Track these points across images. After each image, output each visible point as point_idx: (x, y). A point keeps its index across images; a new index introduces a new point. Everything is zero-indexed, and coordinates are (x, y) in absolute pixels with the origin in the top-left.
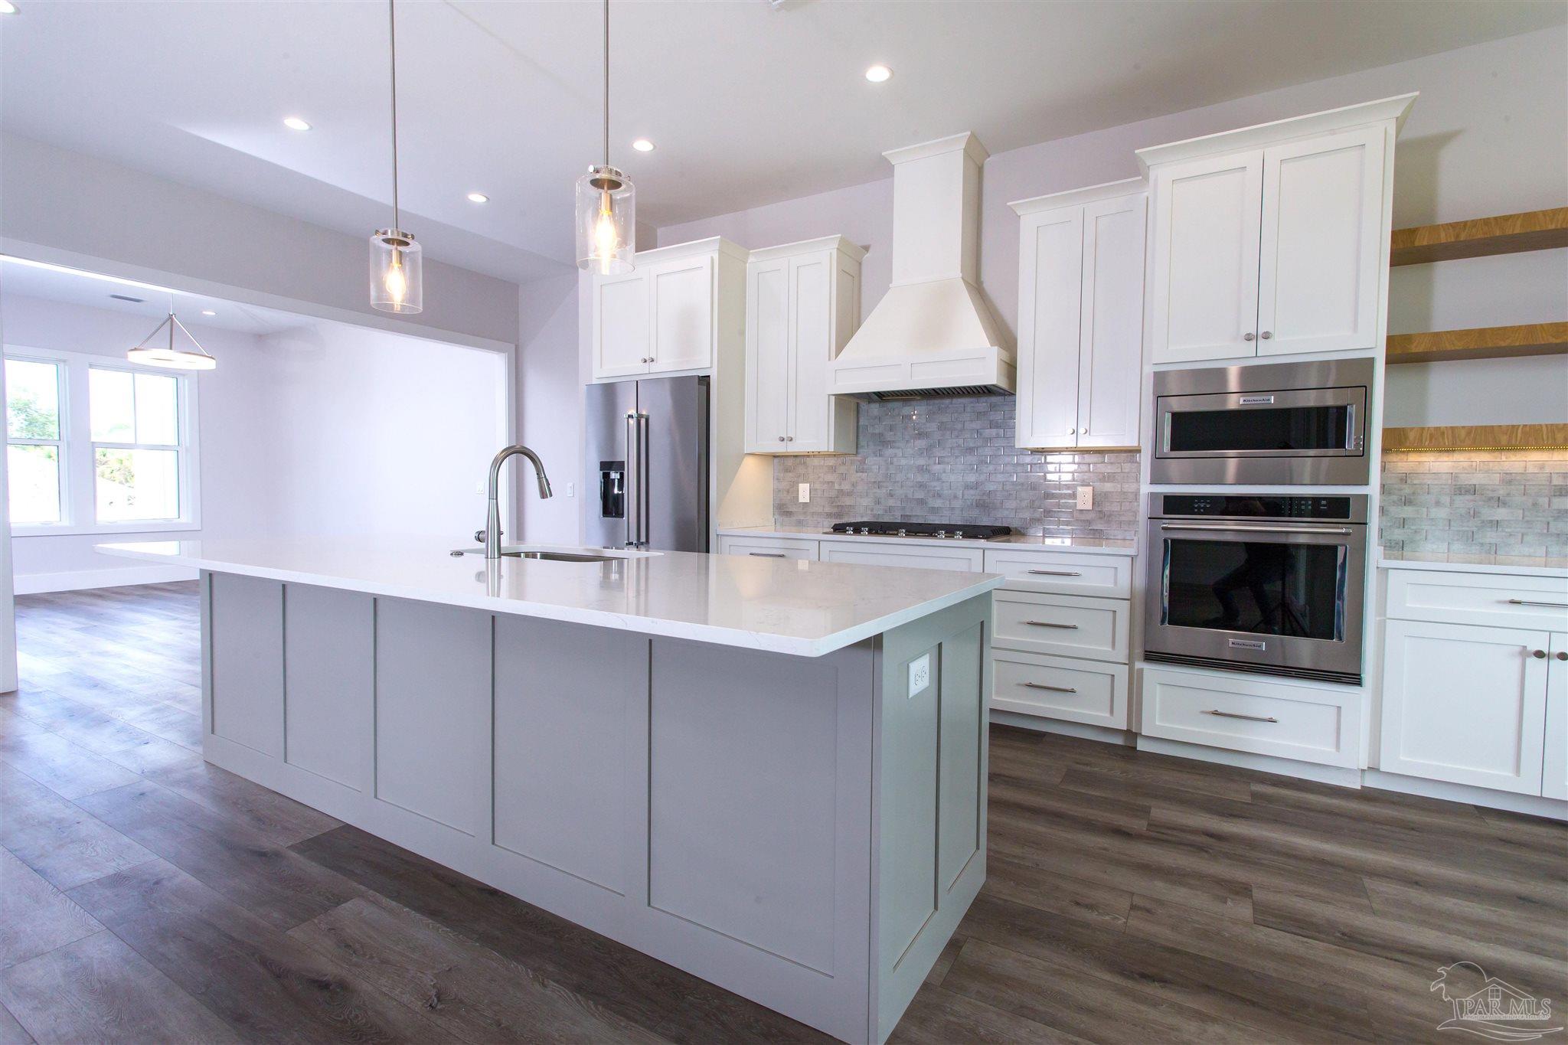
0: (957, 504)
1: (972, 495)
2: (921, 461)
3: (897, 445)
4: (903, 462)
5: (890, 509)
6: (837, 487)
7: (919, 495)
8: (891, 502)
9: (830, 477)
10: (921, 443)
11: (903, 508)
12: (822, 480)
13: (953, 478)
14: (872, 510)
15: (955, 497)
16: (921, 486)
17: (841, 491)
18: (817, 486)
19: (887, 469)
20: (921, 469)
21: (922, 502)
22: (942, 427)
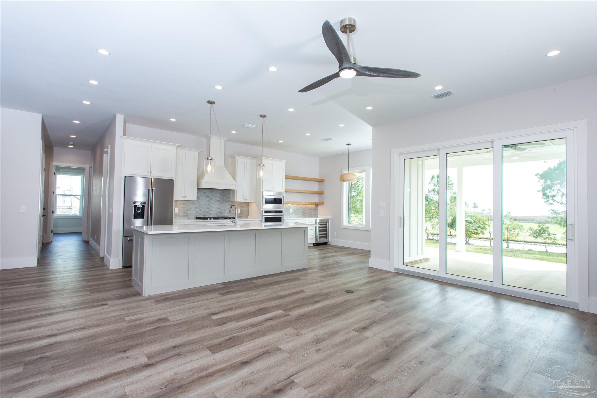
0: (215, 212)
1: (219, 210)
2: (208, 203)
3: (202, 199)
4: (204, 203)
5: (200, 214)
6: (186, 209)
7: (207, 210)
8: (200, 212)
9: (184, 206)
10: (208, 199)
11: (203, 213)
12: (181, 207)
13: (214, 207)
14: (195, 214)
15: (215, 211)
16: (208, 208)
17: (187, 210)
18: (180, 208)
19: (200, 204)
20: (208, 204)
21: (208, 212)
22: (213, 195)
